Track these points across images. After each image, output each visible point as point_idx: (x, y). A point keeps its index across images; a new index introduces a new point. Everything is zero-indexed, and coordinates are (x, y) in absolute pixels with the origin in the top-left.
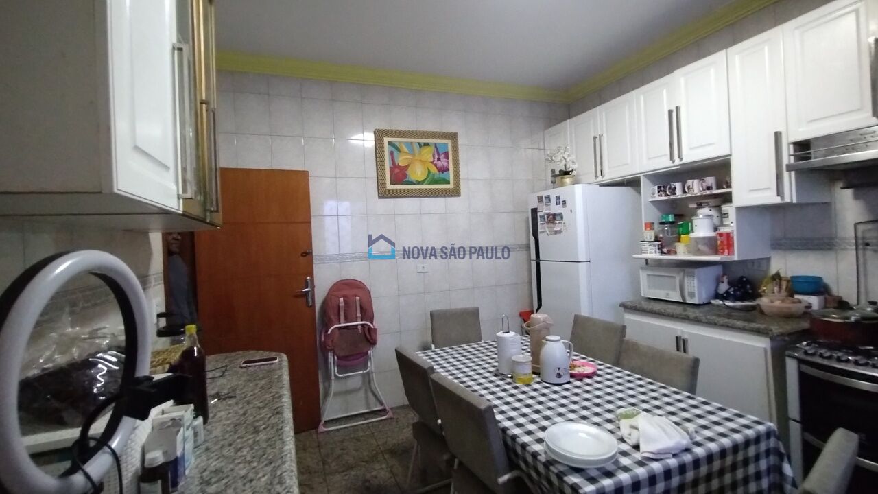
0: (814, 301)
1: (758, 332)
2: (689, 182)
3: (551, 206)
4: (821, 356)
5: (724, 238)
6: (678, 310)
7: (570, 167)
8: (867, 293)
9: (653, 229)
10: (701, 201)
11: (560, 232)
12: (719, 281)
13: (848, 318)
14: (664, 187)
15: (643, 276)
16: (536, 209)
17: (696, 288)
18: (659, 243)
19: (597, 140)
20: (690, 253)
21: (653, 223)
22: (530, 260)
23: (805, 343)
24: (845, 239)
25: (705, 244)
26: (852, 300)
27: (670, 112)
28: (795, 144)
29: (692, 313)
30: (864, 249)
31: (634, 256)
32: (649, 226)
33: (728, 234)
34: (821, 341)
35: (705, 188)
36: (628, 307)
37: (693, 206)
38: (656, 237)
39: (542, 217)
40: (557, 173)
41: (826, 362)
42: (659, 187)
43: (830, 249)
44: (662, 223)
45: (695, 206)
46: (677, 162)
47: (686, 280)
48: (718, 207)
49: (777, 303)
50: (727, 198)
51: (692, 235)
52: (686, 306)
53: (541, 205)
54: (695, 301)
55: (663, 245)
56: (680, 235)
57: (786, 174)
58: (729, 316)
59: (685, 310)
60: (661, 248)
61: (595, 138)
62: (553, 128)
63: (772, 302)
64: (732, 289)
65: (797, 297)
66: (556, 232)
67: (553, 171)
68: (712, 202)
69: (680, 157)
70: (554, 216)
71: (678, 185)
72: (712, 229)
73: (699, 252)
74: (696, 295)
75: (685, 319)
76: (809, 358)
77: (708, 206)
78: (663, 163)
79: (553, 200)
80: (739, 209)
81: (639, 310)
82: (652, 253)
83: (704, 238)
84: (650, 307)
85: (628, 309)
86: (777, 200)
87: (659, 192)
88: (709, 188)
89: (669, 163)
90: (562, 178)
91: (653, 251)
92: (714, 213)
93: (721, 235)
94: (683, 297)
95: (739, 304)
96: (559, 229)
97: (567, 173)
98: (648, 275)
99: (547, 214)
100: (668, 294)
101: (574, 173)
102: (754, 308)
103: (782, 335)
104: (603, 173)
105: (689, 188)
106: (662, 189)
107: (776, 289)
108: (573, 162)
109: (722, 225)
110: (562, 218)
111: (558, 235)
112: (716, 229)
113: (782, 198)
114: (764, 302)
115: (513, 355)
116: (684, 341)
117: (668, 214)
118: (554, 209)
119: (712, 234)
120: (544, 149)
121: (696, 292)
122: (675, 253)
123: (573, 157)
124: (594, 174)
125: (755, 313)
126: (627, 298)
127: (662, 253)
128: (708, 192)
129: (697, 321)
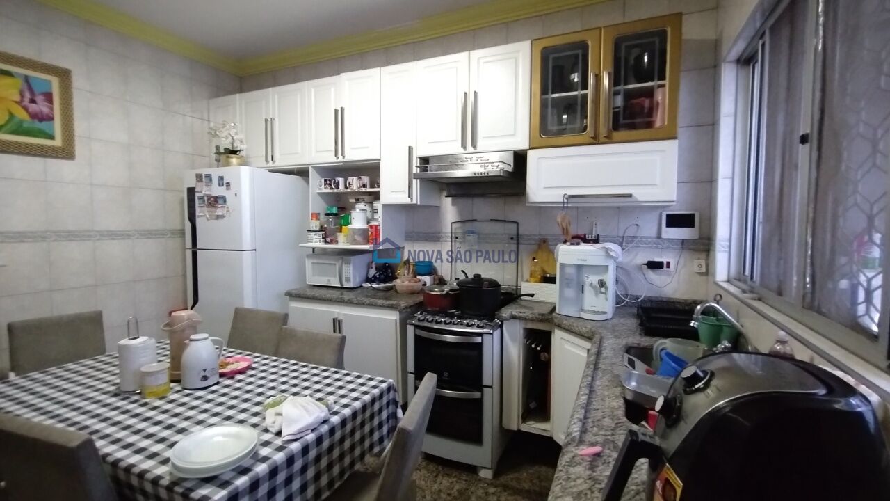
0: (427, 279)
1: (391, 307)
2: (350, 179)
3: (213, 186)
4: (428, 321)
5: (373, 230)
6: (335, 294)
7: (238, 146)
8: (455, 272)
9: (319, 220)
10: (359, 197)
11: (222, 217)
12: (369, 267)
13: (443, 291)
14: (329, 180)
15: (309, 264)
16: (193, 189)
17: (352, 274)
18: (324, 232)
19: (269, 123)
20: (348, 242)
21: (319, 214)
22: (184, 249)
23: (419, 313)
24: (446, 233)
25: (360, 235)
26: (447, 278)
27: (336, 111)
28: (421, 158)
29: (347, 296)
30: (455, 241)
31: (301, 245)
32: (314, 216)
33: (376, 227)
34: (429, 309)
35: (361, 185)
36: (294, 296)
37: (352, 200)
38: (321, 227)
39: (201, 198)
40: (222, 151)
41: (429, 325)
42: (326, 180)
43: (439, 241)
44: (327, 214)
45: (354, 201)
46: (341, 159)
47: (344, 267)
48: (371, 203)
49: (406, 283)
50: (376, 196)
51: (350, 226)
52: (343, 290)
53: (200, 184)
54: (350, 285)
55: (327, 235)
56: (341, 227)
57: (414, 181)
58: (374, 297)
59: (342, 294)
60: (324, 237)
61: (266, 121)
62: (220, 99)
63: (403, 282)
64: (378, 273)
65: (419, 277)
66: (218, 217)
67: (218, 148)
68: (367, 198)
69: (343, 155)
70: (216, 199)
71: (341, 180)
72: (366, 222)
73: (354, 242)
74: (352, 280)
75: (340, 302)
76: (421, 324)
77: (364, 202)
78: (329, 158)
79: (215, 181)
80: (384, 206)
81: (302, 297)
82: (317, 242)
83: (359, 230)
84: (313, 293)
85: (293, 297)
86: (408, 201)
87: (325, 185)
88: (364, 186)
89: (333, 159)
90: (228, 157)
91: (318, 240)
92: (367, 208)
93: (371, 227)
94: (341, 283)
95: (382, 285)
96: (220, 214)
97: (234, 152)
98: (313, 263)
99: (207, 196)
100: (329, 281)
101: (243, 153)
102: (392, 288)
103: (406, 308)
104: (274, 159)
105: (349, 184)
106: (328, 182)
107: (406, 271)
108: (241, 141)
109: (373, 219)
110: (225, 202)
111: (220, 221)
112: (368, 223)
113: (412, 199)
114: (398, 282)
115: (142, 365)
116: (340, 322)
117: (332, 207)
118: (216, 191)
119: (365, 226)
120: (209, 121)
121: (351, 277)
122: (337, 242)
123: (241, 136)
124: (264, 158)
125: (392, 292)
126: (292, 286)
127: (326, 242)
128: (364, 190)
129: (350, 303)
